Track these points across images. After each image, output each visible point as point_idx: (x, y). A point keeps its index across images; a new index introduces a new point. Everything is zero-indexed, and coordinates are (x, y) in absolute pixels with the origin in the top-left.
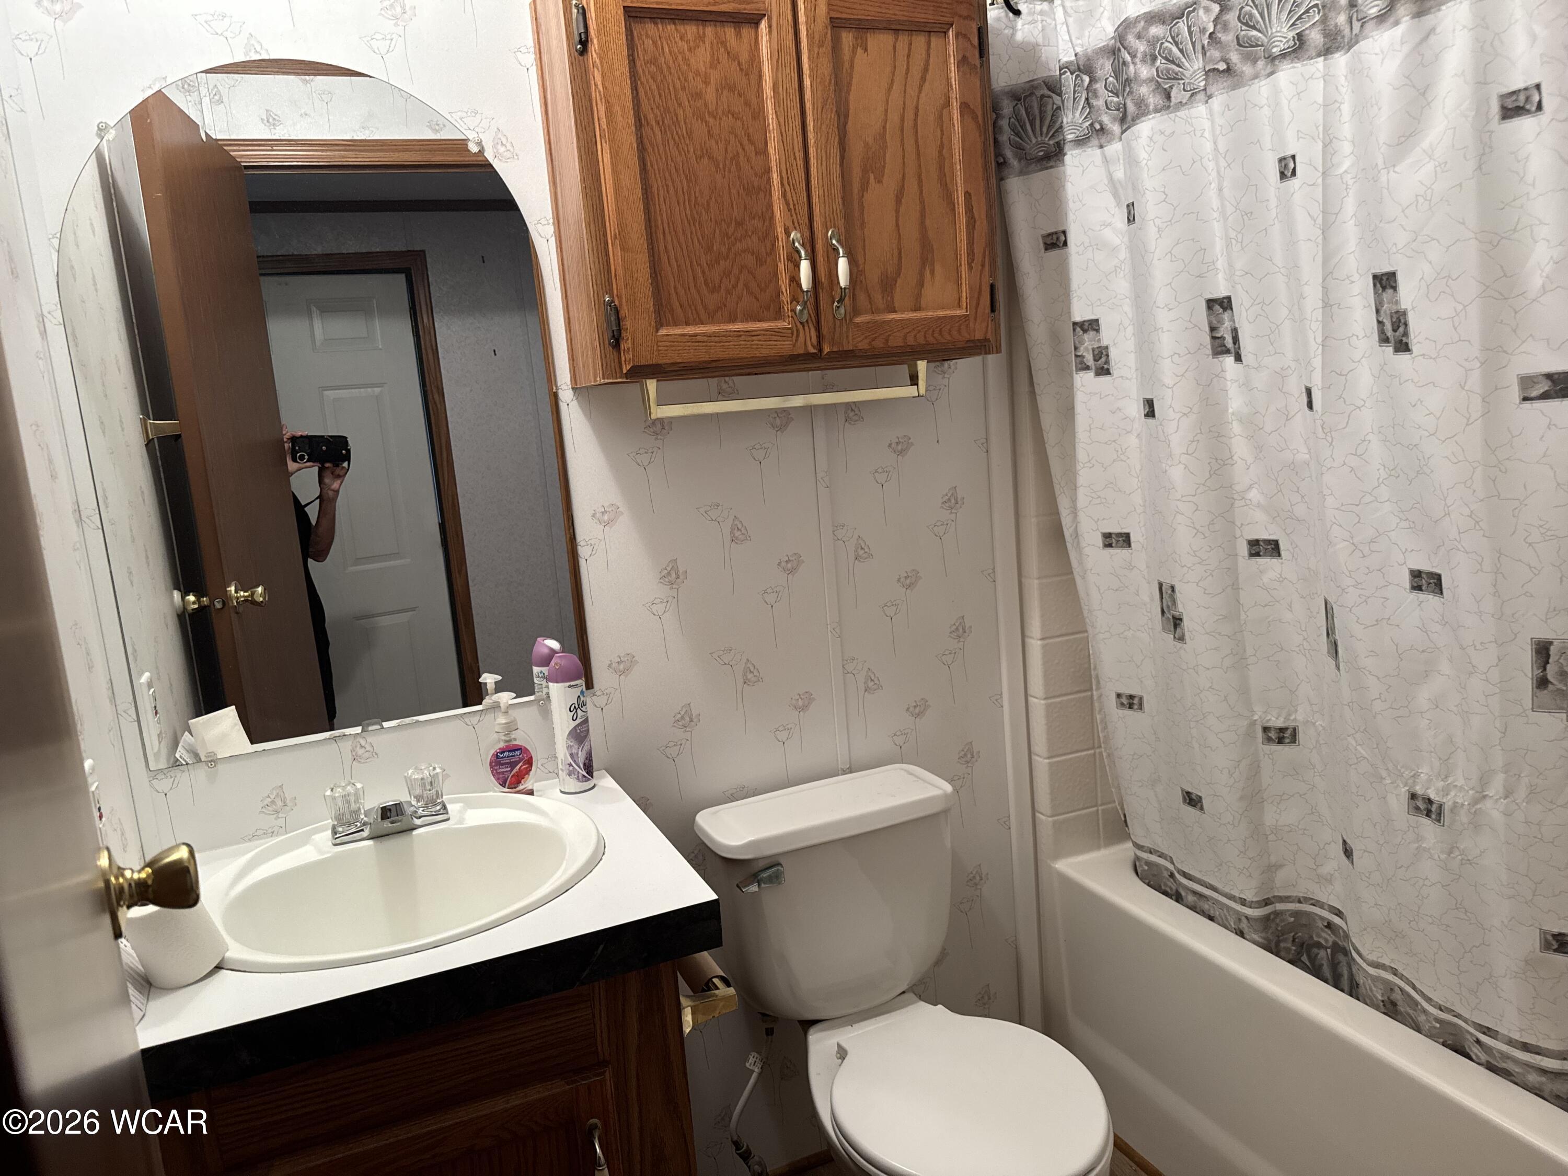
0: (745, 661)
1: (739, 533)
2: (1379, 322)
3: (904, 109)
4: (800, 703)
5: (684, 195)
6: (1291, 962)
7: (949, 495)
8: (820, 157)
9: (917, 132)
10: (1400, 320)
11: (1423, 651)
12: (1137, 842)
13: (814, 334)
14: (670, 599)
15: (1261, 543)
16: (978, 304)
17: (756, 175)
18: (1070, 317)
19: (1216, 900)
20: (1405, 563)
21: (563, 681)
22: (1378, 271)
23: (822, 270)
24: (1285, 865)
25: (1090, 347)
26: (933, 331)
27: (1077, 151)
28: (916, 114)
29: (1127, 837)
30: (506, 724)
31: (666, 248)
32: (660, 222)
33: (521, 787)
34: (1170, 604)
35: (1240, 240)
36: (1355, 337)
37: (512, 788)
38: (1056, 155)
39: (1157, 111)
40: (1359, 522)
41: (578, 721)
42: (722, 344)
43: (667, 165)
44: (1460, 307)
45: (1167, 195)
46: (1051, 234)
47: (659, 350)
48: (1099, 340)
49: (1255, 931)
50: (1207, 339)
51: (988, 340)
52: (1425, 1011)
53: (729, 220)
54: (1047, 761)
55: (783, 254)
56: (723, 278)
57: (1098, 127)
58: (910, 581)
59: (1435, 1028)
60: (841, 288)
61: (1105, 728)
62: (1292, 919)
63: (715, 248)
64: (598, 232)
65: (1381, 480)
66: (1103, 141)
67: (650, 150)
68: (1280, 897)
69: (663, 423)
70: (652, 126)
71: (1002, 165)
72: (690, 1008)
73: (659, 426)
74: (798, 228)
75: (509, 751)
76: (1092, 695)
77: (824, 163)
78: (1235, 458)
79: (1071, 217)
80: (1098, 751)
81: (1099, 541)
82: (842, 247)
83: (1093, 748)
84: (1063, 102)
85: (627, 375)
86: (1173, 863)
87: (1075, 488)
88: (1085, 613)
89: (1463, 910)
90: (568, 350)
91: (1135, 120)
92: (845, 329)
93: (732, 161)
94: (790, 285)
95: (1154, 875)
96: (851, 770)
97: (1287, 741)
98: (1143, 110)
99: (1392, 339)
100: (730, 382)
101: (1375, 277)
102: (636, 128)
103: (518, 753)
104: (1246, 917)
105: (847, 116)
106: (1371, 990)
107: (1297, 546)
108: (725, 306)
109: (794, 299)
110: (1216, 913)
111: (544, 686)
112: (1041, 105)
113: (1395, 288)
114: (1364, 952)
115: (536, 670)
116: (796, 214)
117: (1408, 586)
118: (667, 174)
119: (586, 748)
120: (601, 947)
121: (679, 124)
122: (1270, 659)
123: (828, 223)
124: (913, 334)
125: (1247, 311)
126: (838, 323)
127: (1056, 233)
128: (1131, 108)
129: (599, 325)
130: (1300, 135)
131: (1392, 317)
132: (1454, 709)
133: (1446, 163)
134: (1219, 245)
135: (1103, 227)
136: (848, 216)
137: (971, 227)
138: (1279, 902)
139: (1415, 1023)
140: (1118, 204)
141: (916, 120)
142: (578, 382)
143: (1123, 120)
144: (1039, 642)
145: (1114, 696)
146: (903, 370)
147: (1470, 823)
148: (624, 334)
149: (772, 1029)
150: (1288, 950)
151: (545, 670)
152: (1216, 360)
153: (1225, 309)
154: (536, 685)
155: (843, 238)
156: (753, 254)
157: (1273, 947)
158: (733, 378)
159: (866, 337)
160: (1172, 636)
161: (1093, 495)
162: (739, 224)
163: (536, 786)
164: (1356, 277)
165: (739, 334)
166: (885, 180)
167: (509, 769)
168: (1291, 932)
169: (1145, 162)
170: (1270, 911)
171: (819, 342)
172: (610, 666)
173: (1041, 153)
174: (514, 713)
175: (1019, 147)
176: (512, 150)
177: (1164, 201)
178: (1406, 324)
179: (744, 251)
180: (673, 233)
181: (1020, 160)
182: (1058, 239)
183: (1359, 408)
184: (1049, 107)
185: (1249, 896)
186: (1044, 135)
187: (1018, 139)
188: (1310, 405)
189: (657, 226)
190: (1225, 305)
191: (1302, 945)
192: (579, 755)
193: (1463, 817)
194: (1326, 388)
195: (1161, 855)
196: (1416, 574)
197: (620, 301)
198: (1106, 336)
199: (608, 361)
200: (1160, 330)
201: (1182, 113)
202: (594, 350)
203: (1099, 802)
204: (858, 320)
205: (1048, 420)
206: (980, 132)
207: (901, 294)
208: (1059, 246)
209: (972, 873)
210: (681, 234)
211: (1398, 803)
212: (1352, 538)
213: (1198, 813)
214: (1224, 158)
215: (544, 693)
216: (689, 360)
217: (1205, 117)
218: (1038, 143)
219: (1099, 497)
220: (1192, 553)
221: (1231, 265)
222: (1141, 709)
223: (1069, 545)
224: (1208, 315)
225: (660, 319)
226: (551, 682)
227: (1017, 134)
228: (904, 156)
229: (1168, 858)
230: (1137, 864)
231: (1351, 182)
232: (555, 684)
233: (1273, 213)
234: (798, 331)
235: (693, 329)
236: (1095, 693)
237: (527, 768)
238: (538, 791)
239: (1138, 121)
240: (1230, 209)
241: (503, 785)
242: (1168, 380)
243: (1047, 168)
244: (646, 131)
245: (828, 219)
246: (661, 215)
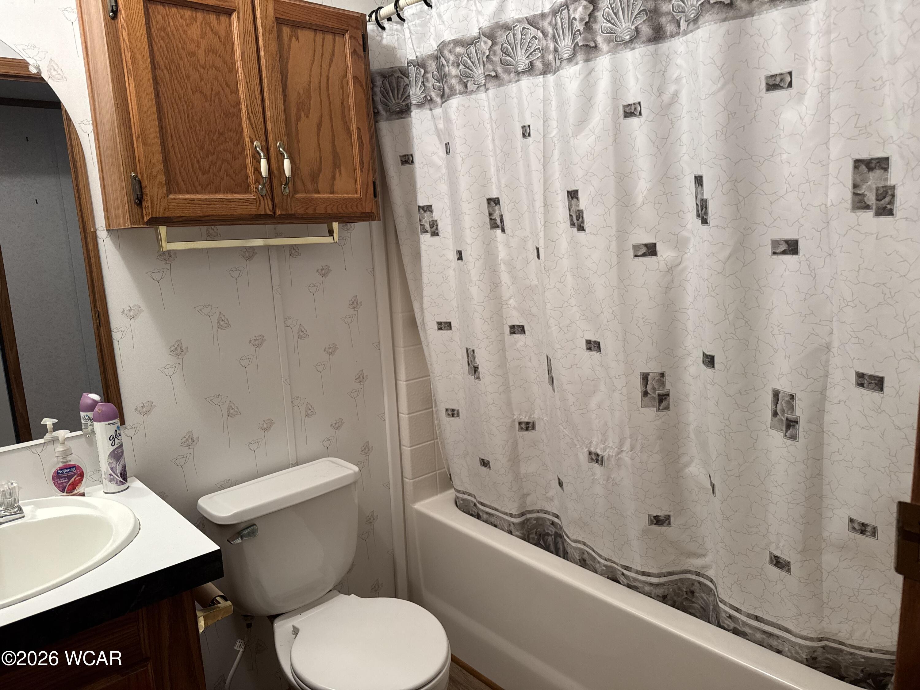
0: (228, 402)
1: (223, 322)
2: (570, 215)
3: (321, 76)
4: (265, 426)
5: (184, 113)
6: (535, 545)
7: (353, 300)
8: (271, 99)
9: (328, 90)
10: (580, 215)
11: (593, 380)
12: (457, 489)
13: (270, 203)
14: (177, 365)
15: (516, 327)
16: (367, 192)
17: (231, 106)
18: (416, 203)
19: (498, 516)
20: (583, 337)
21: (104, 421)
22: (570, 189)
23: (274, 165)
24: (530, 494)
25: (428, 221)
26: (342, 206)
27: (418, 111)
28: (328, 80)
29: (452, 486)
30: (63, 451)
31: (173, 145)
32: (169, 129)
33: (76, 492)
34: (472, 360)
35: (503, 168)
36: (559, 222)
37: (69, 493)
38: (406, 111)
39: (461, 93)
40: (562, 316)
41: (116, 446)
42: (211, 206)
43: (173, 94)
44: (607, 210)
45: (466, 140)
46: (404, 156)
47: (169, 208)
48: (432, 217)
49: (518, 530)
50: (488, 220)
51: (373, 213)
52: (599, 562)
53: (214, 131)
54: (409, 449)
55: (249, 154)
56: (211, 165)
57: (429, 98)
58: (331, 350)
59: (603, 570)
60: (286, 177)
61: (440, 428)
62: (535, 522)
63: (205, 147)
64: (126, 132)
65: (572, 295)
66: (432, 106)
67: (161, 84)
68: (529, 511)
69: (171, 254)
70: (163, 70)
71: (377, 113)
72: (203, 617)
73: (167, 255)
74: (258, 139)
75: (66, 469)
76: (433, 410)
77: (274, 102)
78: (503, 283)
79: (416, 147)
80: (436, 441)
81: (436, 327)
82: (286, 153)
83: (433, 439)
84: (410, 82)
85: (147, 223)
86: (476, 499)
87: (422, 298)
88: (429, 365)
89: (614, 509)
90: (103, 205)
91: (449, 97)
92: (289, 202)
93: (215, 97)
94: (254, 173)
95: (466, 506)
96: (297, 464)
97: (530, 429)
98: (453, 93)
99: (576, 224)
100: (215, 229)
101: (568, 192)
102: (152, 70)
103: (73, 469)
104: (513, 523)
105: (287, 77)
106: (574, 555)
107: (533, 329)
108: (213, 183)
109: (257, 181)
110: (497, 522)
111: (89, 424)
112: (397, 82)
113: (577, 198)
114: (569, 535)
115: (83, 414)
116: (257, 131)
117: (585, 348)
118: (173, 101)
119: (122, 463)
120: (143, 587)
121: (180, 70)
122: (521, 387)
123: (277, 138)
124: (330, 207)
125: (507, 206)
126: (285, 198)
127: (407, 155)
128: (447, 90)
129: (127, 190)
130: (532, 115)
131: (576, 213)
132: (607, 408)
133: (600, 137)
134: (493, 170)
135: (433, 154)
136: (289, 134)
137: (361, 148)
138: (528, 514)
139: (595, 569)
140: (441, 142)
141: (327, 83)
142: (111, 226)
143: (442, 96)
144: (405, 383)
145: (445, 410)
146: (324, 227)
147: (616, 464)
148: (145, 197)
149: (251, 624)
150: (533, 538)
151: (90, 414)
152: (492, 231)
153: (496, 204)
154: (83, 425)
155: (286, 147)
156: (230, 153)
157: (526, 538)
158: (217, 226)
159: (302, 207)
160: (473, 377)
161: (432, 301)
162: (221, 134)
163: (86, 490)
164: (559, 192)
165: (222, 200)
166: (310, 116)
167: (67, 480)
168: (534, 529)
169: (454, 121)
170: (524, 519)
171: (273, 208)
172: (136, 409)
173: (398, 109)
174: (69, 444)
175: (386, 105)
176: (62, 74)
177: (465, 143)
178: (583, 217)
179: (224, 151)
180: (178, 137)
181: (386, 112)
182: (408, 159)
183: (561, 258)
184: (402, 84)
185: (514, 512)
186: (399, 99)
187: (386, 100)
188: (538, 256)
189: (166, 132)
190: (496, 202)
191: (540, 535)
192: (117, 468)
193: (613, 462)
194: (546, 248)
195: (470, 495)
196: (589, 342)
197: (142, 176)
198: (436, 215)
199: (134, 213)
200: (464, 214)
201: (473, 96)
202: (123, 206)
203: (437, 469)
204: (297, 196)
205: (406, 260)
206: (365, 94)
207: (322, 182)
208: (409, 163)
209: (368, 516)
210: (183, 137)
211: (583, 457)
212: (559, 324)
213: (488, 470)
214: (495, 123)
215: (89, 429)
216: (190, 215)
217: (485, 99)
218: (396, 103)
219: (435, 302)
220: (483, 332)
221: (499, 181)
222: (458, 416)
223: (419, 329)
224: (488, 207)
225: (170, 189)
226: (95, 421)
227: (385, 97)
228: (321, 103)
229: (473, 496)
230: (457, 501)
231: (556, 142)
232: (99, 423)
233: (520, 154)
234: (260, 200)
235: (192, 196)
236: (434, 409)
237: (80, 479)
238: (87, 493)
239: (450, 98)
240: (498, 151)
241: (63, 491)
242: (469, 240)
243: (402, 118)
244: (159, 72)
245: (277, 136)
246: (170, 125)
